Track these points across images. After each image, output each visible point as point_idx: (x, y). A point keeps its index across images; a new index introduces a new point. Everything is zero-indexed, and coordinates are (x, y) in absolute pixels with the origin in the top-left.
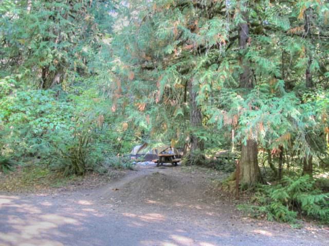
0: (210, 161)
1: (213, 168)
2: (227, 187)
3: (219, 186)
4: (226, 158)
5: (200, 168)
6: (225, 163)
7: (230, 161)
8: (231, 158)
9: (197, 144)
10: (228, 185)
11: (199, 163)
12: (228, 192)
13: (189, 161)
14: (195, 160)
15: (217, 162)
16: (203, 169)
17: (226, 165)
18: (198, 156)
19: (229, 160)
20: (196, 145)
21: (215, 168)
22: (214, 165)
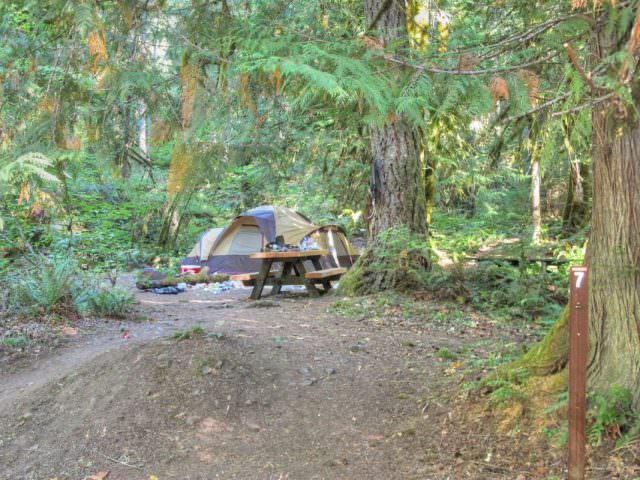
0: (447, 274)
1: (461, 300)
2: (517, 409)
3: (473, 399)
4: (515, 263)
5: (408, 302)
6: (509, 281)
7: (530, 271)
8: (533, 261)
9: (399, 209)
10: (523, 401)
11: (405, 284)
12: (522, 437)
13: (367, 274)
14: (392, 271)
15: (477, 279)
16: (420, 305)
17: (514, 289)
18: (404, 254)
19: (521, 270)
20: (393, 212)
21: (468, 301)
22: (461, 291)
